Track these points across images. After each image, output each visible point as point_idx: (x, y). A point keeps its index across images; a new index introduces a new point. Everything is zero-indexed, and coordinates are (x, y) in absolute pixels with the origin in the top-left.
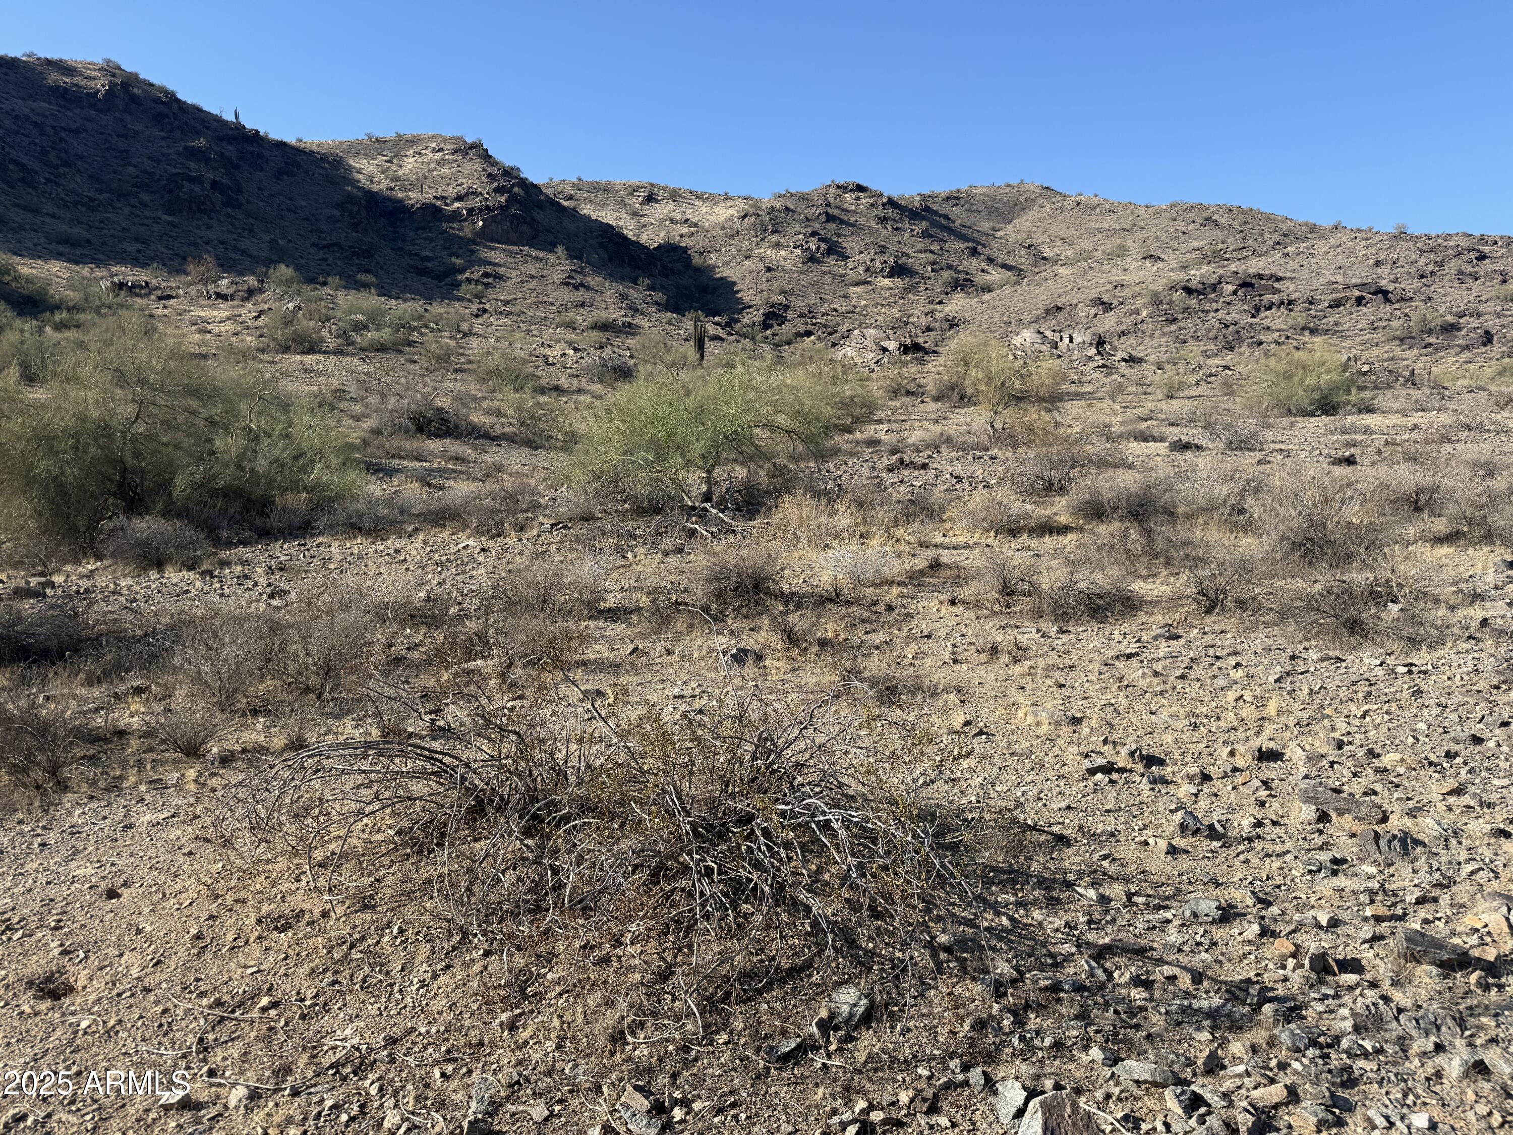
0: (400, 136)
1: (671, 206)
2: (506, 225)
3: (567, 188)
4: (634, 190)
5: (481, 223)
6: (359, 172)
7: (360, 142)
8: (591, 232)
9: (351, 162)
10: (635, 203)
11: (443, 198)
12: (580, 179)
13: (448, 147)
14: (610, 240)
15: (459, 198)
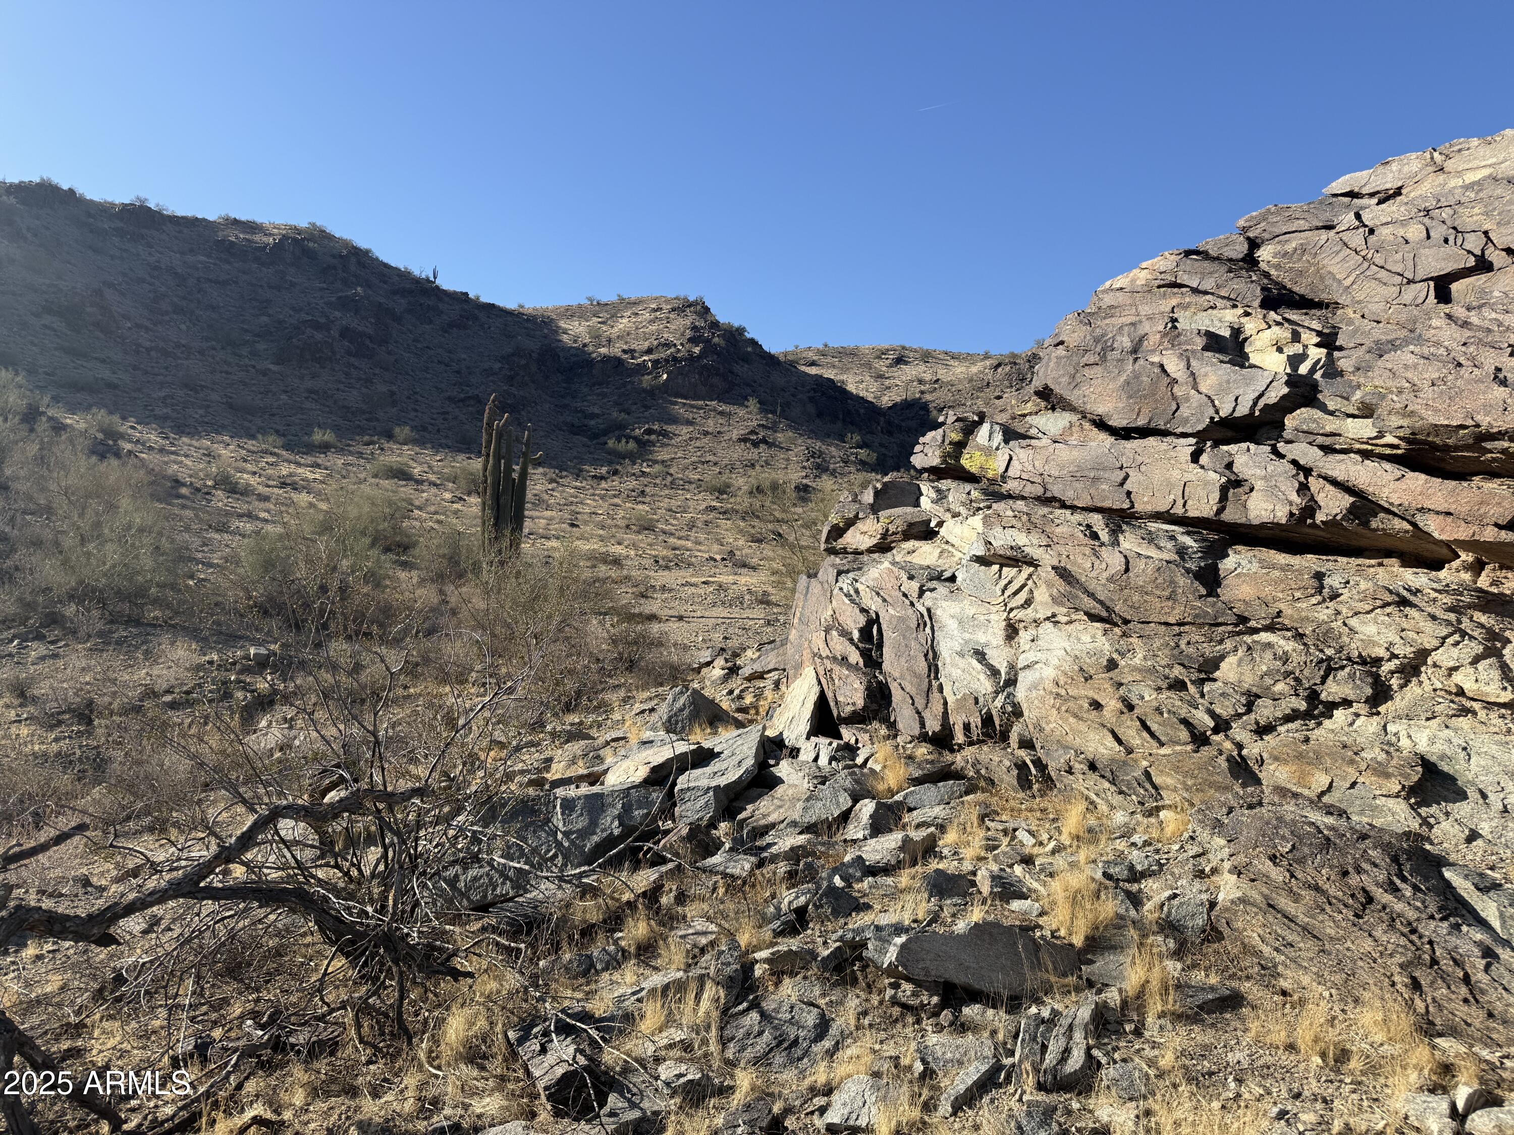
0: (622, 300)
1: (922, 367)
2: (695, 378)
3: (811, 354)
4: (881, 354)
5: (665, 376)
6: (565, 332)
7: (580, 306)
8: (803, 386)
9: (562, 324)
10: (881, 366)
11: (631, 352)
12: (826, 346)
13: (666, 307)
14: (823, 394)
15: (649, 351)
